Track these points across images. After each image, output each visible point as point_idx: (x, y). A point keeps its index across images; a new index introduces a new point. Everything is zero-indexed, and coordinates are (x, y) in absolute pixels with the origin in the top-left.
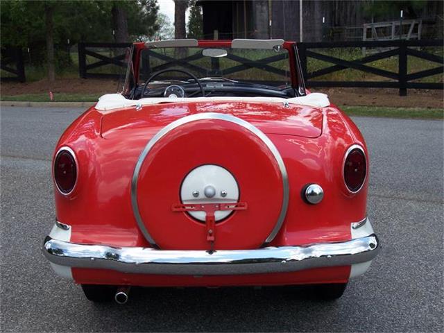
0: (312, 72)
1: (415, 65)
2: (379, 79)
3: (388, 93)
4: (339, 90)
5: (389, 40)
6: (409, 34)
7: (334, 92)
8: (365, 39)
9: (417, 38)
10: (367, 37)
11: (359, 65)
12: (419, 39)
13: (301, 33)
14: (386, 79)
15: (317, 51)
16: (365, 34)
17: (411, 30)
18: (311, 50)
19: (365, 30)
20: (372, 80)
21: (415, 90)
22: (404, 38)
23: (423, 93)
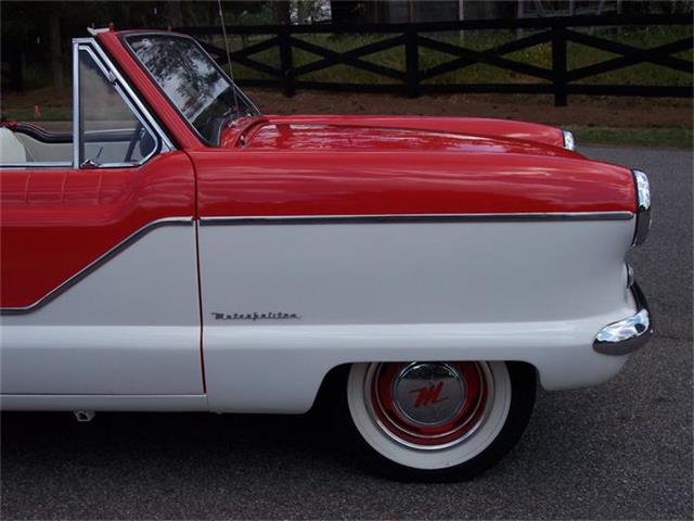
0: (425, 69)
3: (540, 102)
4: (467, 98)
5: (565, 15)
6: (601, 5)
7: (458, 102)
8: (521, 14)
9: (615, 12)
10: (525, 12)
11: (492, 58)
12: (619, 12)
15: (435, 37)
16: (521, 5)
18: (425, 35)
20: (519, 82)
21: (584, 96)
22: (593, 11)
23: (596, 102)
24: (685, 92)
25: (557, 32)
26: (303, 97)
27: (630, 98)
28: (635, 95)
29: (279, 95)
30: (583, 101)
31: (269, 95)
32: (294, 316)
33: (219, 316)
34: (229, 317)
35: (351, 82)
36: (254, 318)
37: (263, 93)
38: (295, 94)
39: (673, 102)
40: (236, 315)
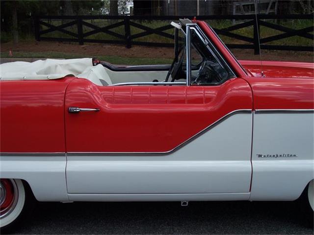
3: (247, 53)
6: (268, 10)
8: (234, 14)
9: (274, 13)
12: (276, 13)
13: (198, 8)
16: (234, 10)
17: (269, 7)
19: (234, 6)
20: (236, 43)
21: (266, 50)
22: (264, 12)
23: (272, 53)
24: (310, 49)
25: (256, 21)
26: (135, 49)
27: (288, 51)
28: (290, 50)
29: (124, 48)
30: (266, 52)
31: (119, 47)
32: (295, 156)
33: (260, 156)
34: (265, 156)
35: (158, 42)
36: (276, 157)
37: (116, 46)
38: (131, 47)
39: (307, 53)
40: (268, 155)
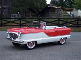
1: (22, 22)
2: (15, 24)
11: (12, 22)
14: (17, 24)
